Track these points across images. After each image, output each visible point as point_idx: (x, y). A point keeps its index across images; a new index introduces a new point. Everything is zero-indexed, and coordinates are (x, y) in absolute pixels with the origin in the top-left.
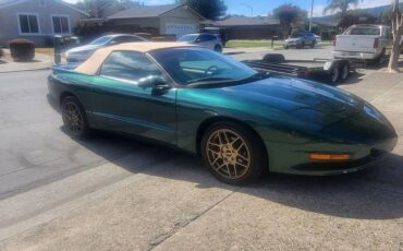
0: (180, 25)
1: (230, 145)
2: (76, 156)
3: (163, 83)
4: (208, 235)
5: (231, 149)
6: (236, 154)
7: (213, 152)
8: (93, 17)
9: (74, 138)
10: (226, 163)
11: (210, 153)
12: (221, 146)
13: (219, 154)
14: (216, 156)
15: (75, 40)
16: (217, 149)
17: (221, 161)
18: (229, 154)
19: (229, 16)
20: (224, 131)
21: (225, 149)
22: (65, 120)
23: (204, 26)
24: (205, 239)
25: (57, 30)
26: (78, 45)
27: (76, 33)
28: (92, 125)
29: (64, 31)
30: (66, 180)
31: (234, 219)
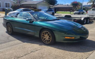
0: (43, 7)
1: (47, 35)
2: (9, 38)
3: (32, 20)
4: (38, 54)
5: (47, 36)
6: (48, 37)
7: (43, 37)
8: (17, 3)
9: (9, 34)
10: (46, 40)
11: (42, 37)
12: (45, 35)
13: (44, 37)
14: (44, 38)
15: (11, 10)
16: (44, 36)
17: (45, 39)
18: (47, 37)
19: (58, 4)
20: (46, 31)
21: (46, 36)
22: (7, 29)
23: (50, 7)
24: (37, 54)
25: (6, 7)
26: (12, 11)
27: (12, 8)
28: (14, 31)
29: (8, 7)
30: (6, 43)
31: (45, 51)
